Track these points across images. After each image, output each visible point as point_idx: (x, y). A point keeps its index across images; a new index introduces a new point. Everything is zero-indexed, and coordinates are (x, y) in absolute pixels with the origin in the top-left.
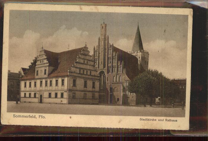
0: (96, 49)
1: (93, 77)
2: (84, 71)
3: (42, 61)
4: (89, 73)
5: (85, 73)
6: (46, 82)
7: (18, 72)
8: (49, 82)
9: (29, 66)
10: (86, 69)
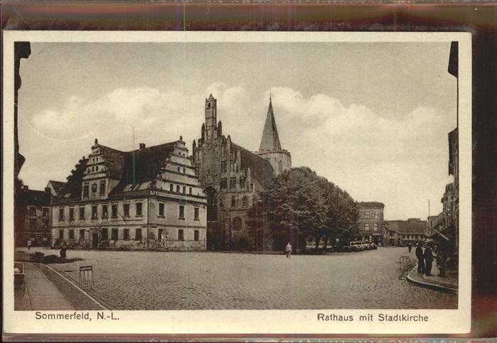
0: (197, 146)
1: (196, 200)
2: (178, 187)
3: (95, 167)
4: (187, 192)
5: (181, 191)
6: (105, 209)
7: (43, 190)
8: (110, 209)
9: (68, 178)
10: (183, 184)
